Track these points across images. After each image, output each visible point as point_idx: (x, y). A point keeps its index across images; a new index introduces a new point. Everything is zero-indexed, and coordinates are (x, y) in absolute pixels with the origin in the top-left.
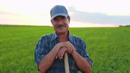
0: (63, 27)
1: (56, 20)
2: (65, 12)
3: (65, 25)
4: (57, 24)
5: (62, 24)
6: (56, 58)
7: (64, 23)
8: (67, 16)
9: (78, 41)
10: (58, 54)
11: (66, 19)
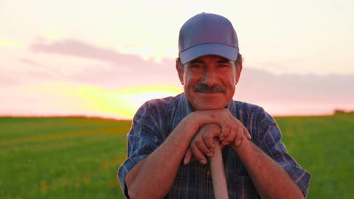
0: (216, 92)
1: (197, 66)
2: (229, 42)
3: (223, 88)
4: (199, 80)
5: (216, 82)
6: (186, 161)
7: (221, 80)
8: (235, 58)
9: (252, 118)
10: (189, 146)
11: (230, 67)
